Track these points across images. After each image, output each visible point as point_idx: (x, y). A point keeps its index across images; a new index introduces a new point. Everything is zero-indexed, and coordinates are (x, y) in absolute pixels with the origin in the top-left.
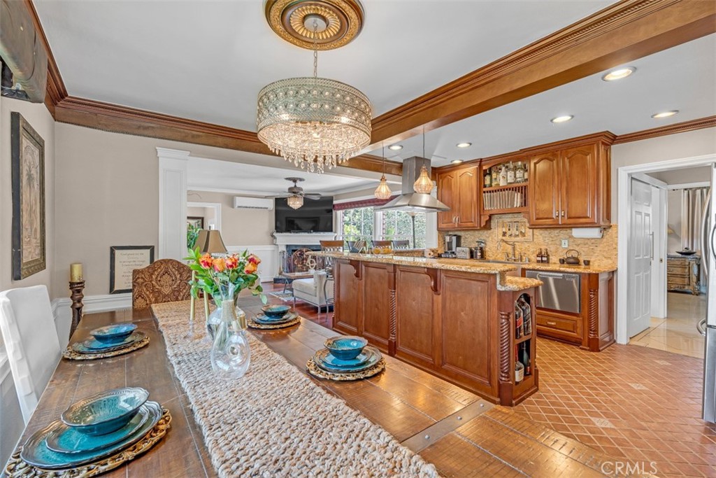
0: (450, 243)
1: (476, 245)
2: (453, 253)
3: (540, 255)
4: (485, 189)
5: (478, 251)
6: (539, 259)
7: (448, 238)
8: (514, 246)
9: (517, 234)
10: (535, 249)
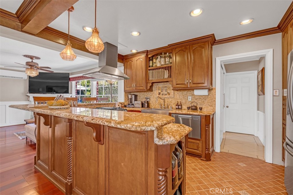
0: (131, 99)
1: (144, 100)
2: (133, 104)
3: (177, 105)
4: (149, 68)
5: (146, 103)
6: (177, 107)
7: (130, 96)
8: (164, 100)
9: (166, 94)
10: (175, 102)
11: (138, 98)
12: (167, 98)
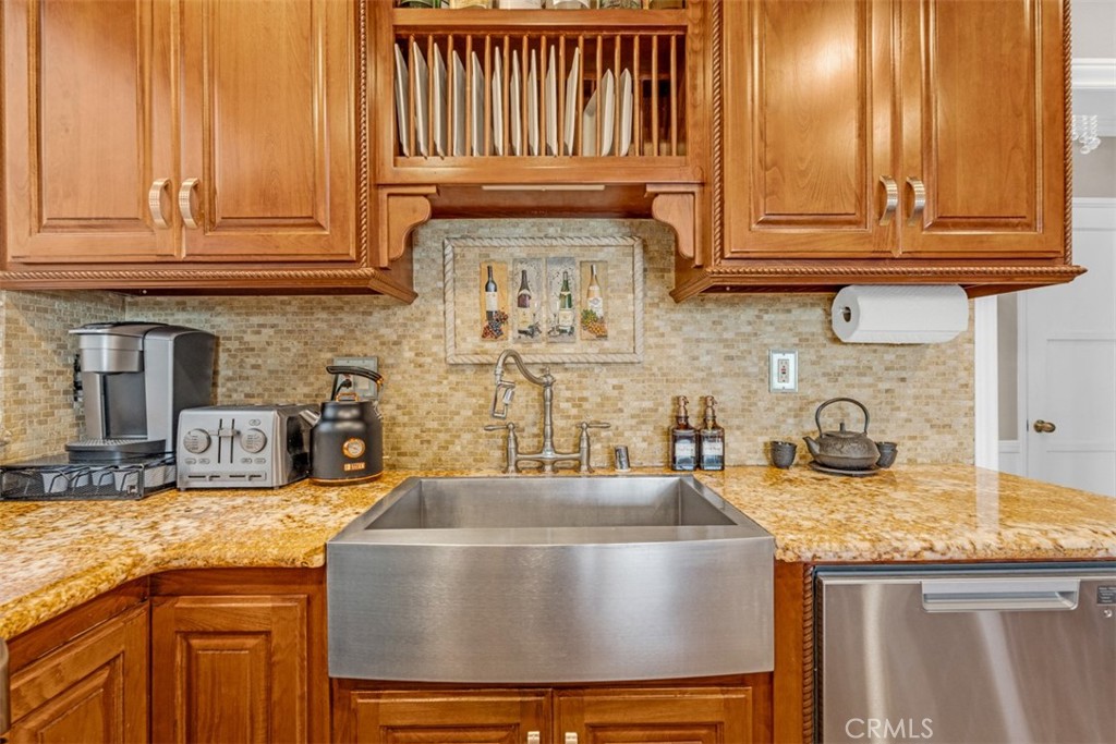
0: (126, 379)
2: (155, 452)
5: (344, 429)
7: (107, 343)
8: (544, 385)
9: (566, 324)
10: (647, 404)
11: (224, 371)
12: (567, 366)
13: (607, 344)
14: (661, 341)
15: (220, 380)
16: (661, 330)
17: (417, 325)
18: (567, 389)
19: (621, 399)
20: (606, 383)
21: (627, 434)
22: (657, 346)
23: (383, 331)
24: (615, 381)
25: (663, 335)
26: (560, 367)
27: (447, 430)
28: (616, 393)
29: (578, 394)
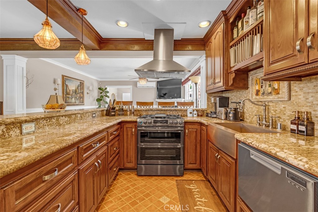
8: (265, 107)
9: (270, 92)
12: (273, 101)
13: (279, 96)
14: (296, 94)
15: (229, 104)
16: (296, 90)
17: (249, 93)
18: (273, 107)
19: (285, 111)
20: (281, 106)
21: (287, 121)
22: (295, 95)
23: (245, 95)
24: (283, 106)
25: (297, 92)
26: (271, 102)
27: (253, 115)
28: (284, 109)
29: (275, 109)
